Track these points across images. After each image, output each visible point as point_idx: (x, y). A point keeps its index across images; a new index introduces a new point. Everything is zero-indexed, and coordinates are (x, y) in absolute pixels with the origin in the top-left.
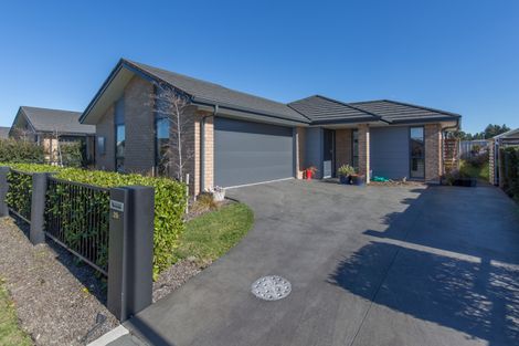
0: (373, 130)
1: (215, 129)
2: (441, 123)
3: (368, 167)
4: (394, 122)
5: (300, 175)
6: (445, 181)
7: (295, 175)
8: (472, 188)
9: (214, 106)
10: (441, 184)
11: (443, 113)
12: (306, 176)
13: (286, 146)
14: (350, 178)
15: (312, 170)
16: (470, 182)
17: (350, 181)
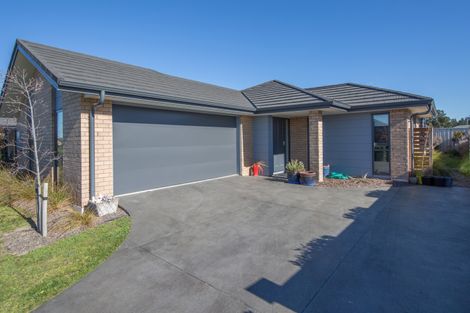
0: (326, 119)
1: (114, 121)
2: (410, 108)
3: (321, 162)
4: (353, 109)
5: (245, 171)
6: (414, 179)
7: (239, 171)
8: (446, 190)
9: (99, 92)
10: (410, 183)
11: (411, 97)
12: (253, 171)
13: (229, 139)
14: (299, 175)
15: (259, 165)
16: (444, 180)
17: (298, 179)
